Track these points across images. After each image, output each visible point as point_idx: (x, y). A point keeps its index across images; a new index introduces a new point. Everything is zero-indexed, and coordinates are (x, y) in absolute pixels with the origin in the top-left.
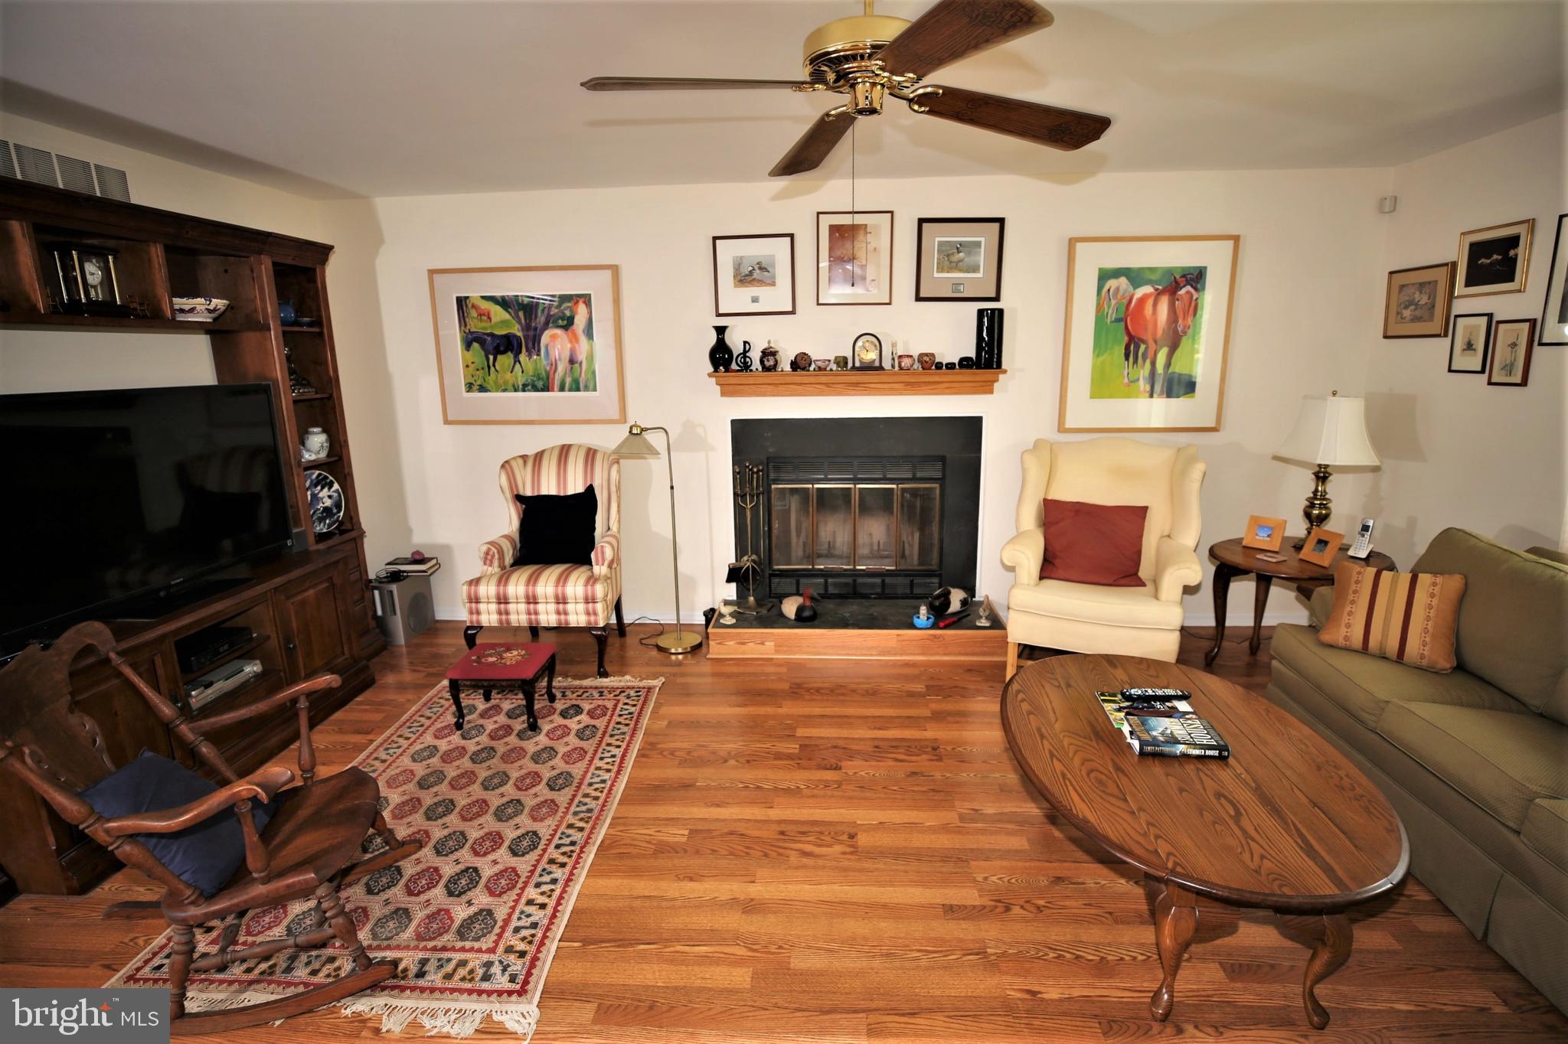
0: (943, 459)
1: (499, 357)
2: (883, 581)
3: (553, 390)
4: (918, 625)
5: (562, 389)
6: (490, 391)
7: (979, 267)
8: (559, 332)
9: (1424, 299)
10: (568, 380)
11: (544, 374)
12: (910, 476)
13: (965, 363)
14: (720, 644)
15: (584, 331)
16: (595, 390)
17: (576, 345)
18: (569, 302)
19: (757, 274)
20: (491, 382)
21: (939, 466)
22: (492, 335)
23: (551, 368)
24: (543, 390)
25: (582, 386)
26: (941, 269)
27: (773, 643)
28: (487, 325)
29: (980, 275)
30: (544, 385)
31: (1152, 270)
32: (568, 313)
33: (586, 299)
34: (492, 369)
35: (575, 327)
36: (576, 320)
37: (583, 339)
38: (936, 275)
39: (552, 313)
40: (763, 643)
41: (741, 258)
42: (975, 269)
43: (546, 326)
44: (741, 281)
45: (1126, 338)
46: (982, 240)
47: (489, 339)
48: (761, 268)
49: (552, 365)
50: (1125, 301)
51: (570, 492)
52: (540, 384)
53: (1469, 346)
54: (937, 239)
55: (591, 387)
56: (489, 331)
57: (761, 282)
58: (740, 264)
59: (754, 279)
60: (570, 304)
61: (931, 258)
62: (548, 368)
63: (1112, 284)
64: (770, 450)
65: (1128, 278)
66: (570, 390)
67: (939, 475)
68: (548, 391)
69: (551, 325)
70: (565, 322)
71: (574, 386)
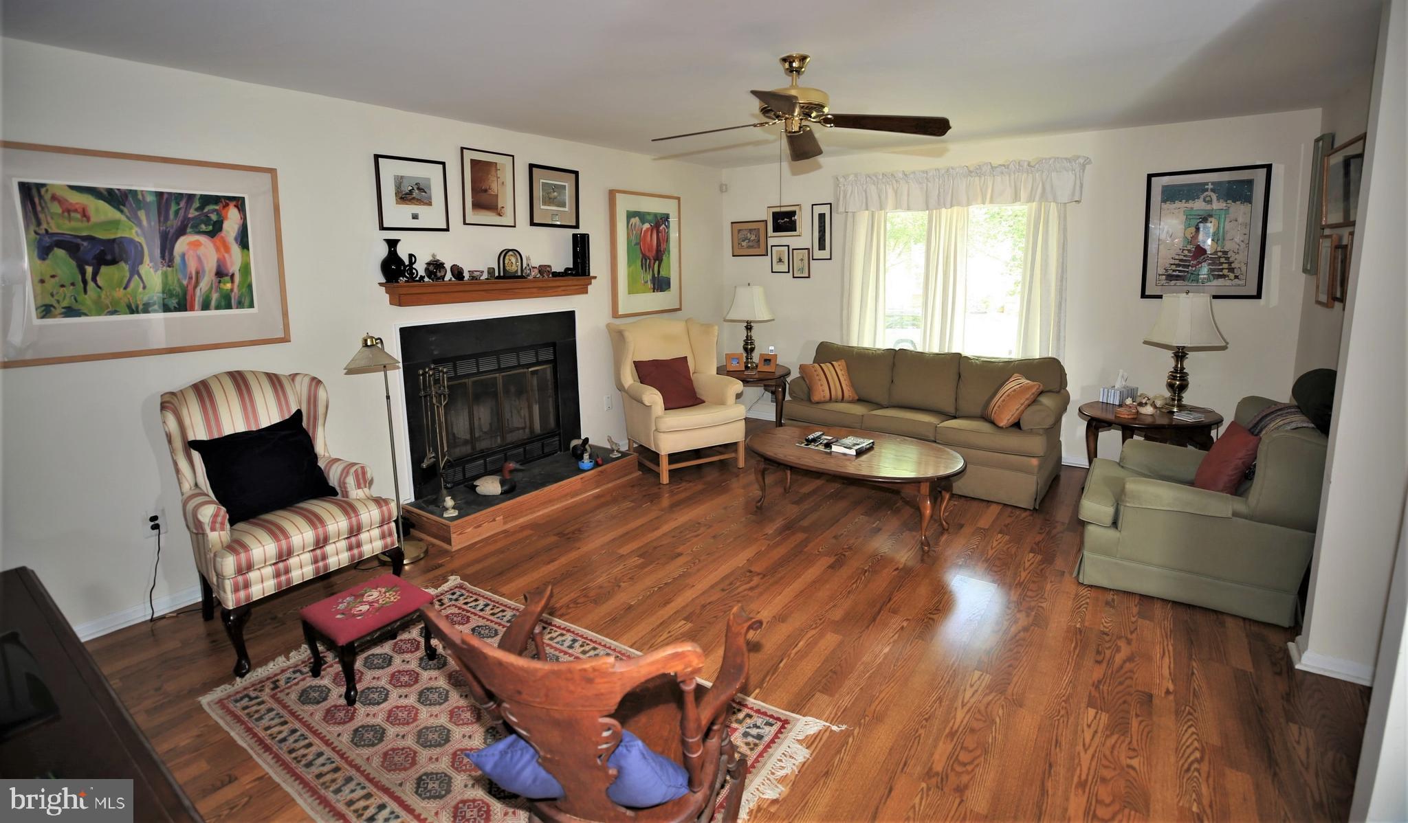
0: (554, 345)
1: (104, 269)
2: (525, 449)
3: (192, 309)
4: (586, 468)
5: (206, 306)
6: (86, 315)
7: (565, 203)
8: (203, 239)
9: (753, 237)
10: (215, 296)
11: (178, 289)
12: (534, 360)
13: (566, 273)
14: (460, 534)
15: (236, 239)
16: (251, 305)
17: (226, 255)
18: (216, 203)
19: (416, 193)
20: (89, 302)
21: (551, 350)
22: (90, 238)
23: (189, 283)
24: (176, 310)
25: (233, 302)
26: (544, 203)
27: (501, 517)
28: (85, 224)
29: (566, 209)
30: (179, 303)
31: (649, 214)
32: (214, 217)
33: (239, 203)
34: (91, 285)
35: (223, 234)
36: (226, 225)
37: (236, 249)
38: (542, 207)
39: (190, 216)
40: (494, 520)
41: (402, 177)
42: (563, 205)
43: (181, 231)
44: (401, 198)
45: (641, 256)
46: (566, 184)
47: (85, 244)
48: (418, 189)
49: (191, 278)
50: (639, 232)
51: (265, 423)
52: (173, 302)
53: (780, 260)
54: (541, 181)
55: (247, 302)
56: (84, 234)
57: (419, 202)
58: (401, 183)
59: (414, 198)
60: (217, 207)
61: (539, 193)
62: (185, 282)
63: (633, 220)
64: (436, 353)
65: (640, 219)
66: (218, 308)
67: (552, 357)
68: (186, 310)
69: (189, 230)
70: (210, 228)
71: (223, 303)
